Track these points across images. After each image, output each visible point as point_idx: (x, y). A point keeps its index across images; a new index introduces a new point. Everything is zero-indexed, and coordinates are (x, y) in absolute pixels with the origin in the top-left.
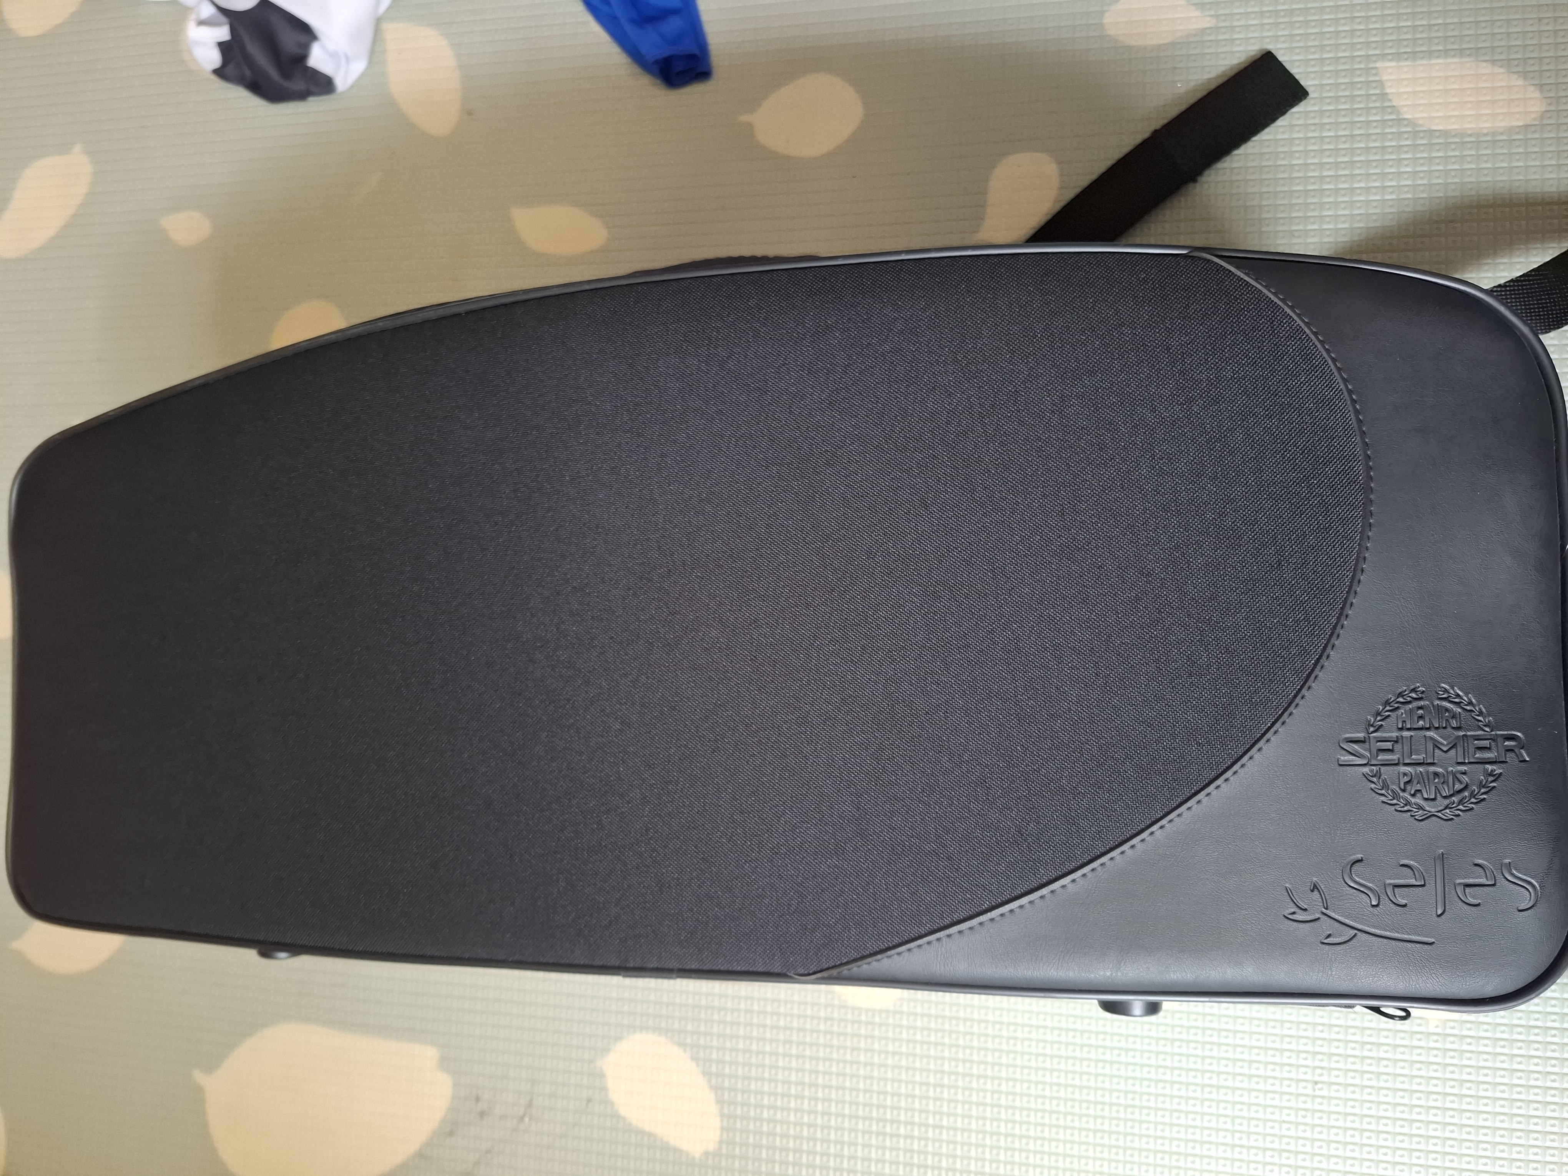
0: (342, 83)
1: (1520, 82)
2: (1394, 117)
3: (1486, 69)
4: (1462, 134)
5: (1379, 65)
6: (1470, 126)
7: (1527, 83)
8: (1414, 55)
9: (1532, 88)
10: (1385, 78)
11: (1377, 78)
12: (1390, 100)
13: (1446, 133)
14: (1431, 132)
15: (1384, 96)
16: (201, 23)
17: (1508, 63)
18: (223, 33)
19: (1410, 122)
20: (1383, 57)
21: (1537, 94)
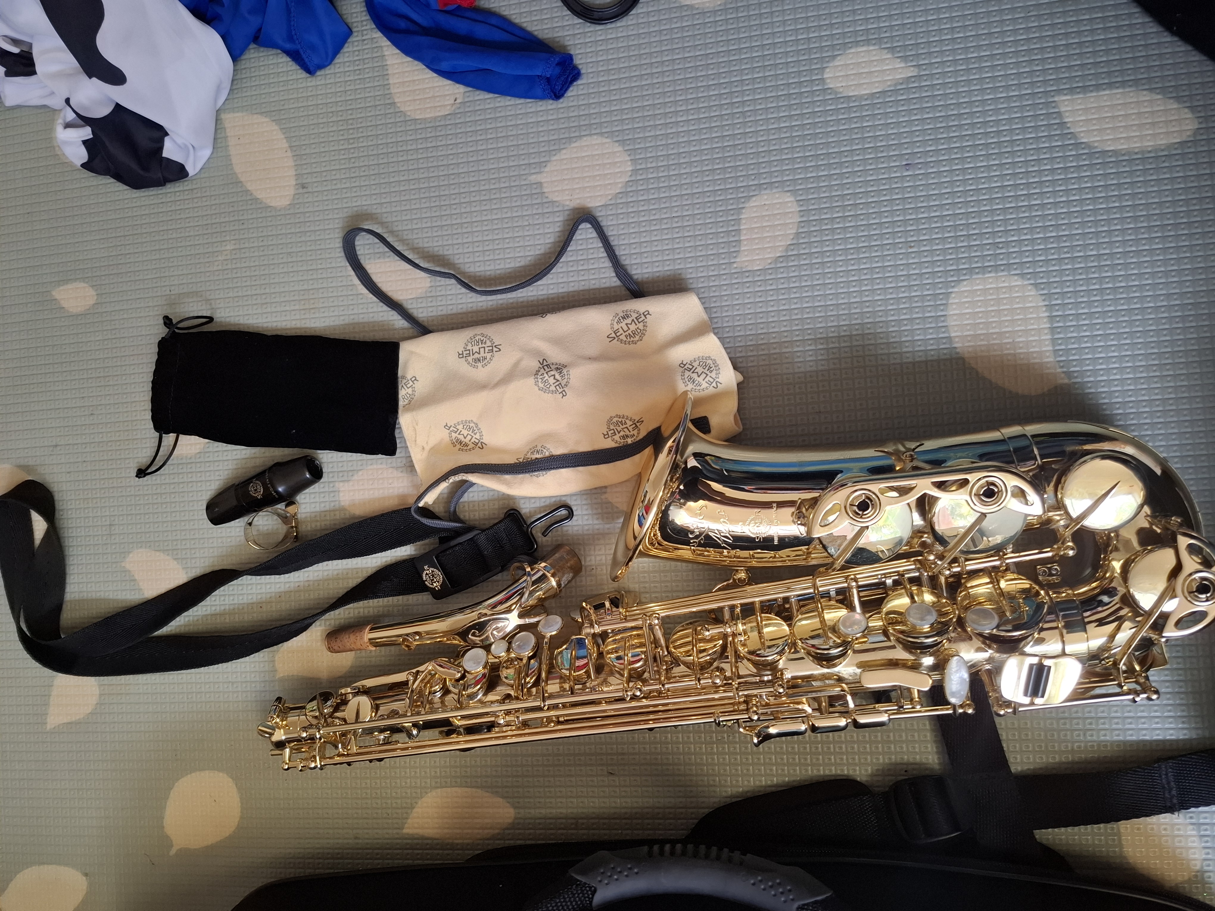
0: (191, 170)
1: (1175, 106)
2: (1073, 142)
3: (1146, 96)
4: (1128, 152)
5: (1056, 99)
6: (1136, 145)
7: (1181, 106)
8: (1084, 89)
9: (1186, 110)
10: (1063, 109)
11: (1057, 110)
12: (1069, 128)
13: (1115, 152)
14: (1104, 152)
15: (1062, 125)
16: (68, 126)
17: (1163, 90)
18: (86, 133)
19: (1087, 145)
20: (1059, 92)
21: (1190, 115)
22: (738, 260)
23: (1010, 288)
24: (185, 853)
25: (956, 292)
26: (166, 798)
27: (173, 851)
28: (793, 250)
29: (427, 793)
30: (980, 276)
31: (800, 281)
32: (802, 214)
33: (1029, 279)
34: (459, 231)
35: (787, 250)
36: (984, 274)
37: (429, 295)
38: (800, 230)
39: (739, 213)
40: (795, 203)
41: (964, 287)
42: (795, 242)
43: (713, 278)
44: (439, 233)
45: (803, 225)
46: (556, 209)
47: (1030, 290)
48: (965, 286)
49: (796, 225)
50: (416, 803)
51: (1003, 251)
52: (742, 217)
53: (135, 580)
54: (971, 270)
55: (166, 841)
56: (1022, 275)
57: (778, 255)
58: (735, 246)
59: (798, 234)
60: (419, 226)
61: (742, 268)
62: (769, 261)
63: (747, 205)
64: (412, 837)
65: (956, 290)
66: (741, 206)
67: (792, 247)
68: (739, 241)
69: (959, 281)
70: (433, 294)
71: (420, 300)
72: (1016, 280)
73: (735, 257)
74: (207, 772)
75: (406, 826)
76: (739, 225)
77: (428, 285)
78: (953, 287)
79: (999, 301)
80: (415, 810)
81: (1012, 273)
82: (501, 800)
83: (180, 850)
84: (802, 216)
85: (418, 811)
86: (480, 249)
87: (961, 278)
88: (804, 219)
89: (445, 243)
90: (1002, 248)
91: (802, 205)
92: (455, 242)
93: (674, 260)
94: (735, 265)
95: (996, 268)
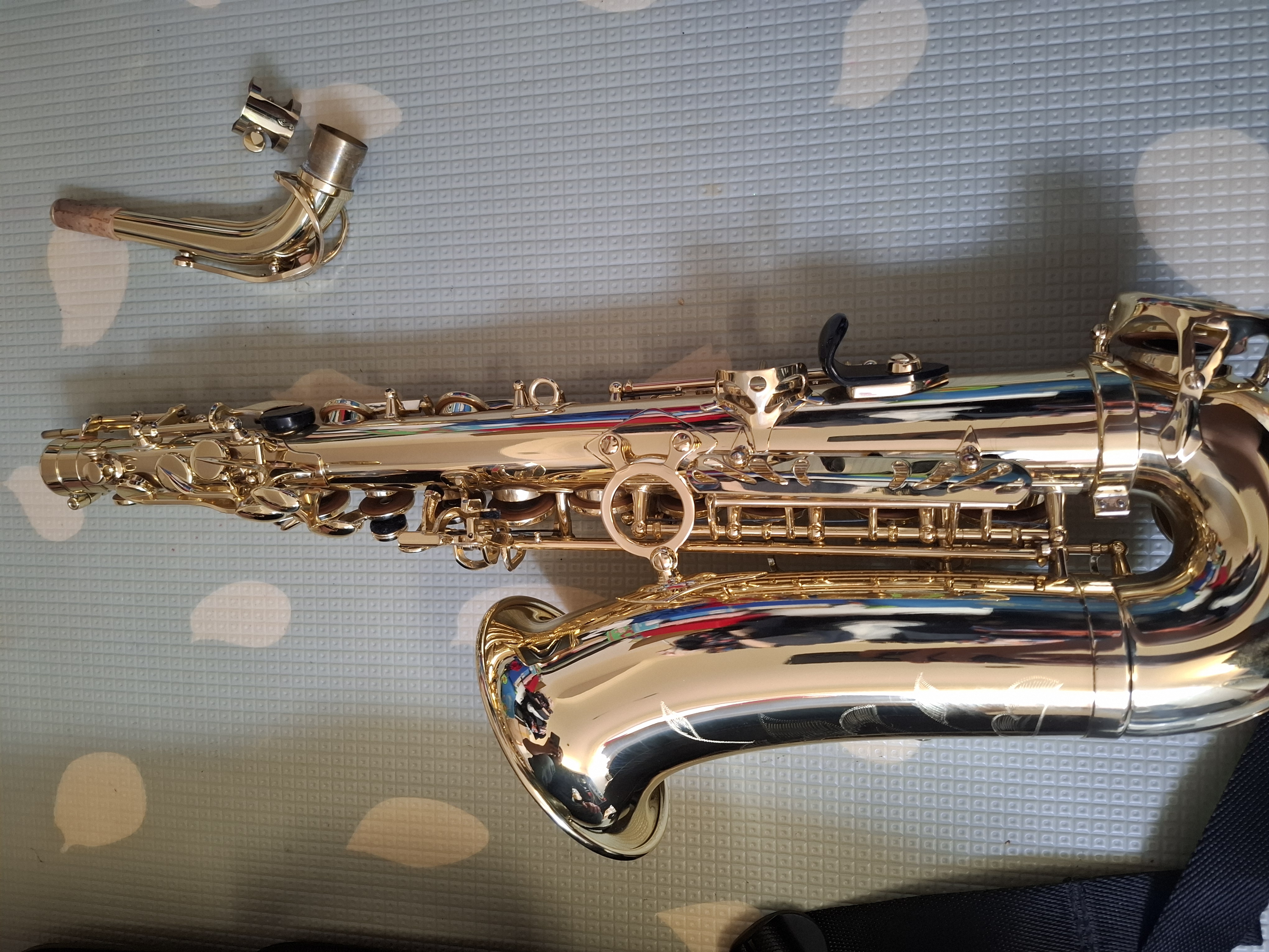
22: (836, 93)
23: (1231, 149)
24: (78, 851)
25: (1150, 152)
26: (58, 782)
27: (65, 848)
28: (916, 81)
29: (378, 802)
30: (1187, 129)
31: (925, 128)
32: (933, 28)
33: (1260, 136)
34: (445, 43)
35: (908, 81)
36: (1193, 126)
37: (399, 133)
38: (929, 53)
39: (842, 26)
40: (924, 13)
41: (1162, 145)
42: (920, 69)
43: (799, 120)
44: (418, 46)
45: (933, 44)
46: (581, 14)
47: (1260, 153)
48: (1165, 143)
49: (923, 45)
50: (365, 813)
51: (1225, 93)
52: (847, 30)
53: (20, 505)
54: (1175, 121)
55: (58, 836)
56: (1250, 131)
57: (895, 88)
58: (832, 74)
59: (925, 58)
60: (390, 35)
61: (841, 106)
62: (881, 97)
63: (854, 14)
64: (359, 856)
65: (1149, 148)
66: (844, 15)
67: (915, 78)
68: (841, 66)
69: (1157, 136)
70: (406, 132)
71: (387, 141)
72: (1240, 137)
73: (833, 89)
74: (106, 754)
75: (351, 841)
76: (841, 42)
77: (400, 120)
78: (1147, 144)
79: (1211, 167)
80: (362, 822)
81: (1235, 126)
82: (472, 818)
83: (73, 847)
84: (934, 32)
85: (366, 823)
86: (473, 69)
87: (1161, 131)
88: (936, 36)
89: (424, 60)
90: (1223, 88)
91: (933, 16)
92: (439, 58)
93: (745, 91)
94: (831, 102)
95: (1212, 118)
